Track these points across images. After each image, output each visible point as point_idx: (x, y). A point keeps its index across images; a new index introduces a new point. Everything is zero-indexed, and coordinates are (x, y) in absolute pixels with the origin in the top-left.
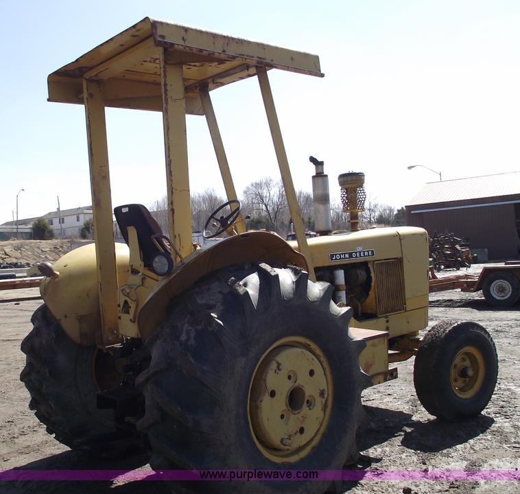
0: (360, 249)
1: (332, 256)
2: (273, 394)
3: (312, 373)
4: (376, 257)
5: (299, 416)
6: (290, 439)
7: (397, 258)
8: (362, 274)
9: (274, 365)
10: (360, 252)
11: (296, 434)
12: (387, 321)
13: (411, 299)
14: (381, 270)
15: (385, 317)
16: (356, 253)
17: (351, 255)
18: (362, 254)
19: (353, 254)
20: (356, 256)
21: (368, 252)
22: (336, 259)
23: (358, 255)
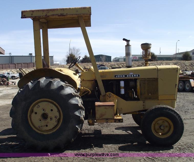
0: (132, 74)
1: (116, 76)
2: (36, 113)
3: (52, 110)
4: (140, 77)
5: (46, 121)
6: (42, 127)
7: (155, 78)
8: (132, 84)
9: (37, 106)
10: (131, 75)
11: (44, 126)
12: (144, 103)
13: (162, 95)
14: (144, 83)
15: (143, 101)
16: (129, 75)
17: (126, 76)
18: (132, 76)
19: (127, 76)
20: (129, 76)
21: (136, 75)
22: (118, 77)
23: (130, 76)
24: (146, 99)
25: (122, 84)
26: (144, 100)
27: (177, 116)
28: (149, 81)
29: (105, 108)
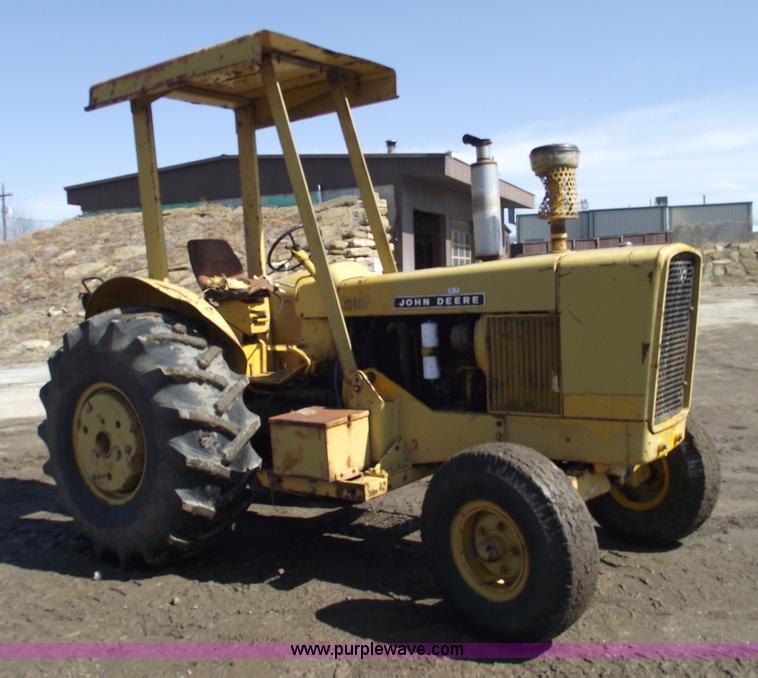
0: (454, 291)
2: (85, 430)
3: (118, 424)
4: (485, 307)
5: (107, 461)
6: (99, 479)
7: (546, 312)
9: (87, 405)
11: (104, 476)
12: (499, 424)
13: (580, 395)
14: (503, 331)
15: (496, 416)
16: (444, 298)
17: (433, 301)
18: (457, 300)
19: (439, 299)
20: (444, 304)
21: (471, 297)
22: (405, 306)
23: (448, 301)
24: (513, 406)
25: (429, 334)
26: (504, 413)
27: (536, 507)
28: (526, 325)
29: (299, 434)
